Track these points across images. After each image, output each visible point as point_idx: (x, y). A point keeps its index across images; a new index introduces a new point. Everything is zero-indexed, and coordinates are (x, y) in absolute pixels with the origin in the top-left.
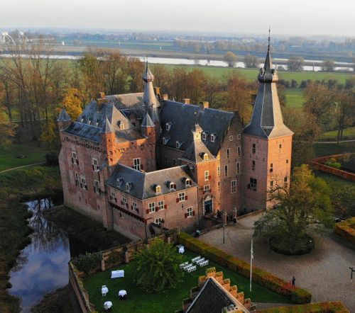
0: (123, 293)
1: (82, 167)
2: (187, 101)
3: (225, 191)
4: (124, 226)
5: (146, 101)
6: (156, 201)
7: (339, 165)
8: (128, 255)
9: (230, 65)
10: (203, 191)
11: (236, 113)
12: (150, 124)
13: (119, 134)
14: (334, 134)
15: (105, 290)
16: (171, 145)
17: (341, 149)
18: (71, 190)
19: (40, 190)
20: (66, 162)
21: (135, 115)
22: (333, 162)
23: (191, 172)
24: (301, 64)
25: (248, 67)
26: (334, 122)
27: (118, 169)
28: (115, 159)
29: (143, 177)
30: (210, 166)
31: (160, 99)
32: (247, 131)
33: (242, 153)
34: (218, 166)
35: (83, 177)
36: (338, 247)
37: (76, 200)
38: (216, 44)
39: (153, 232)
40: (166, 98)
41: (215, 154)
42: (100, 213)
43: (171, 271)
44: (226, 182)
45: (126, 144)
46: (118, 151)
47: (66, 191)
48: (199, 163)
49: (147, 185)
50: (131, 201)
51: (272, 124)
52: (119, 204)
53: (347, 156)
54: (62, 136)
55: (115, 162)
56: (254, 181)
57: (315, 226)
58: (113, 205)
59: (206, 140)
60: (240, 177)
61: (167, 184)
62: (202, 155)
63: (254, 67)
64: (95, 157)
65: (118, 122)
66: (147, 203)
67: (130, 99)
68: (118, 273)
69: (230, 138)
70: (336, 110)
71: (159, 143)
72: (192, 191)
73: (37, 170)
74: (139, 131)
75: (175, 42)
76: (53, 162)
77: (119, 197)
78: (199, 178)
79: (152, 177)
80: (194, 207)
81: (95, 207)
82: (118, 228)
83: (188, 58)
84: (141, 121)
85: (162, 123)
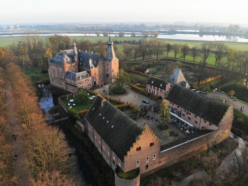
0: (74, 105)
1: (56, 72)
2: (86, 51)
3: (100, 78)
4: (70, 89)
5: (74, 52)
6: (80, 81)
7: (134, 69)
8: (74, 96)
9: (98, 36)
10: (93, 78)
11: (102, 55)
12: (76, 59)
13: (67, 62)
14: (133, 59)
15: (69, 104)
16: (82, 65)
17: (136, 64)
18: (53, 80)
19: (41, 81)
20: (51, 72)
21: (72, 56)
22: (133, 68)
23: (89, 72)
24: (124, 34)
25: (105, 36)
26: (133, 56)
27: (68, 73)
28: (67, 70)
29: (75, 74)
30: (95, 71)
31: (78, 51)
32: (105, 60)
33: (104, 66)
34: (97, 70)
35: (56, 76)
36: (132, 92)
37: (54, 83)
38: (92, 27)
39: (79, 90)
40: (80, 51)
41: (96, 67)
42: (63, 86)
43: (87, 98)
44: (100, 75)
45: (69, 65)
46: (67, 67)
47: (51, 80)
48: (91, 70)
49: (77, 77)
50: (72, 82)
51: (112, 57)
52: (69, 83)
53: (137, 66)
54: (49, 64)
55: (66, 71)
56: (108, 75)
57: (125, 86)
58: (67, 83)
59: (93, 63)
60: (104, 74)
61: (83, 76)
62: (92, 67)
63: (107, 36)
64: (60, 69)
65: (67, 59)
66: (77, 82)
67: (69, 51)
68: (72, 101)
69: (100, 62)
70: (134, 51)
71: (79, 64)
72: (90, 78)
73: (39, 75)
74: (73, 61)
75: (77, 27)
76: (45, 72)
77: (69, 81)
78: (92, 74)
79: (78, 74)
80: (91, 83)
81: (61, 84)
82: (68, 90)
83: (82, 33)
84: (73, 58)
85: (79, 59)
